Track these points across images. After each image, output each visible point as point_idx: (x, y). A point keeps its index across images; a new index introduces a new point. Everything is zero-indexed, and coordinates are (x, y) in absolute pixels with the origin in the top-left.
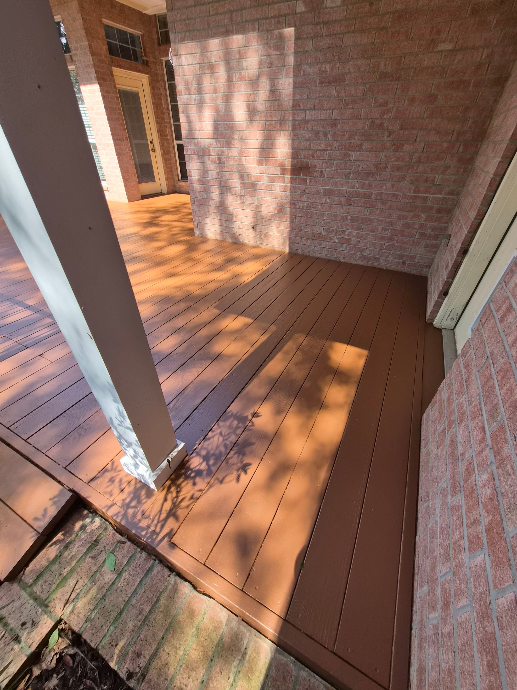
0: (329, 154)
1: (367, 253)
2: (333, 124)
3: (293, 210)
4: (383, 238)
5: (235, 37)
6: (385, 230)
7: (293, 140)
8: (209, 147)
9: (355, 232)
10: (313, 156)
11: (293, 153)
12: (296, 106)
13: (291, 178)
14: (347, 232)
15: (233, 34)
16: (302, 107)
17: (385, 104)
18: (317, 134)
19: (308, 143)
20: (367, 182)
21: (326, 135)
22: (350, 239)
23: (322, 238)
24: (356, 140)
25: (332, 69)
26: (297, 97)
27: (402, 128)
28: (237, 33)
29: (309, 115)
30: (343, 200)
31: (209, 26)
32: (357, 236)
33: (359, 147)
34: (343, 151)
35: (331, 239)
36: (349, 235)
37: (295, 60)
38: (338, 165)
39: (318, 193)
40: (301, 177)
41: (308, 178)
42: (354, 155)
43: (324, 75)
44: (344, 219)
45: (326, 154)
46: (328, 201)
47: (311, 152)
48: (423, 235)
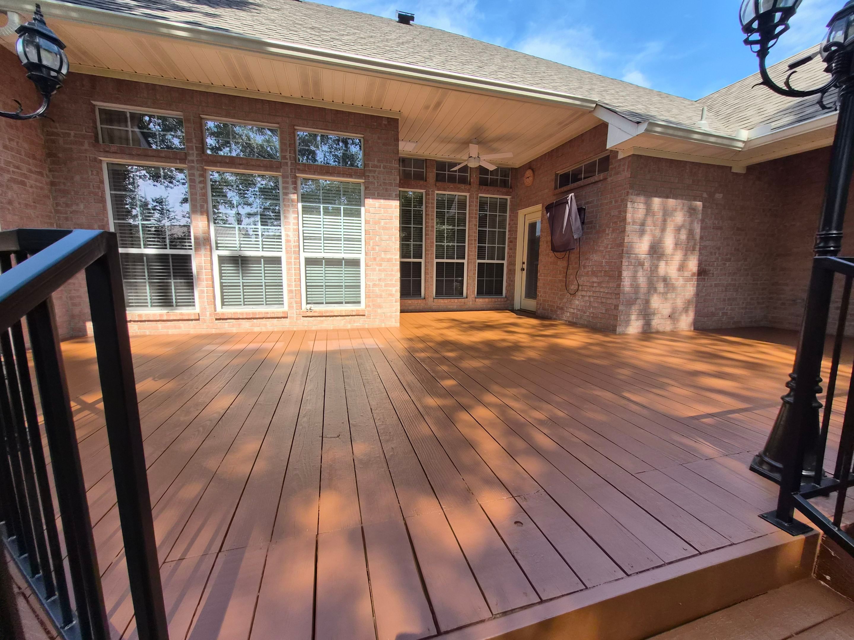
0: (717, 263)
1: (735, 319)
2: (719, 249)
3: (697, 298)
4: (742, 308)
5: (671, 200)
6: (743, 303)
7: (699, 256)
8: (644, 260)
9: (729, 307)
10: (709, 265)
11: (699, 263)
12: (701, 238)
13: (697, 278)
14: (726, 308)
15: (670, 198)
16: (704, 239)
17: (739, 240)
18: (711, 253)
19: (707, 257)
20: (734, 278)
21: (715, 254)
22: (727, 312)
23: (713, 314)
24: (729, 256)
25: (718, 223)
26: (702, 234)
27: (746, 251)
28: (673, 198)
29: (707, 243)
30: (724, 289)
31: (657, 191)
32: (731, 310)
33: (729, 260)
34: (723, 262)
35: (718, 314)
36: (727, 310)
37: (702, 216)
38: (721, 270)
39: (711, 286)
40: (703, 277)
41: (706, 277)
42: (728, 264)
43: (715, 225)
44: (724, 300)
45: (715, 263)
46: (716, 290)
47: (708, 263)
48: (758, 303)
